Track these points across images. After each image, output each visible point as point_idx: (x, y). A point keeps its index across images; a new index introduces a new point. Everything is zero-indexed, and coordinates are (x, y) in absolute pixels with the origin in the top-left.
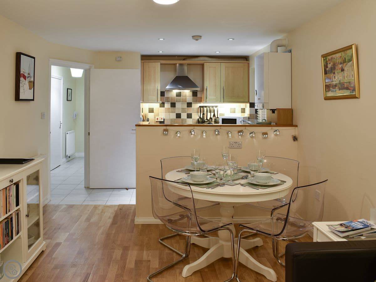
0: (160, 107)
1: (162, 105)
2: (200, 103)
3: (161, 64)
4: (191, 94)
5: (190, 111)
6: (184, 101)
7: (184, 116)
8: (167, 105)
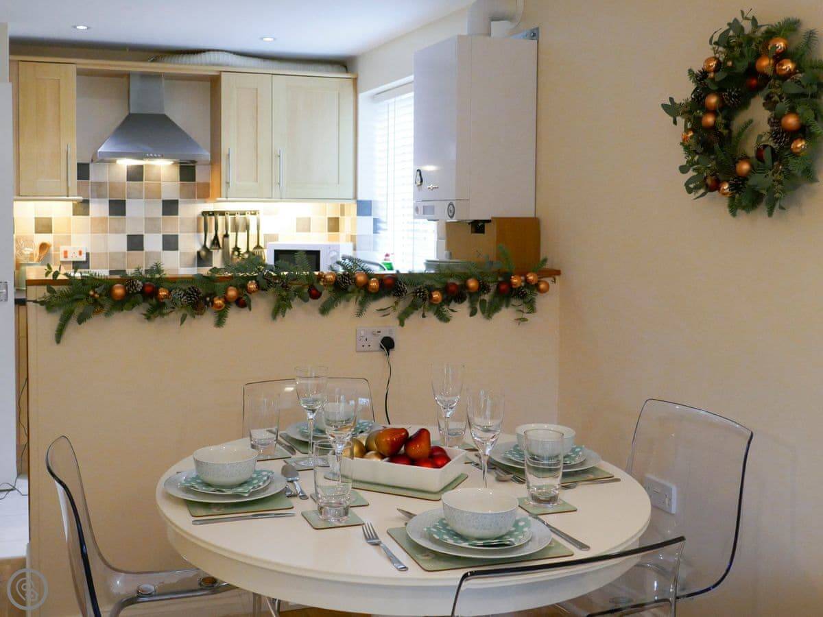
0: (74, 215)
1: (82, 207)
2: (205, 202)
3: (80, 73)
4: (176, 172)
5: (172, 226)
6: (152, 194)
7: (153, 243)
8: (99, 209)
